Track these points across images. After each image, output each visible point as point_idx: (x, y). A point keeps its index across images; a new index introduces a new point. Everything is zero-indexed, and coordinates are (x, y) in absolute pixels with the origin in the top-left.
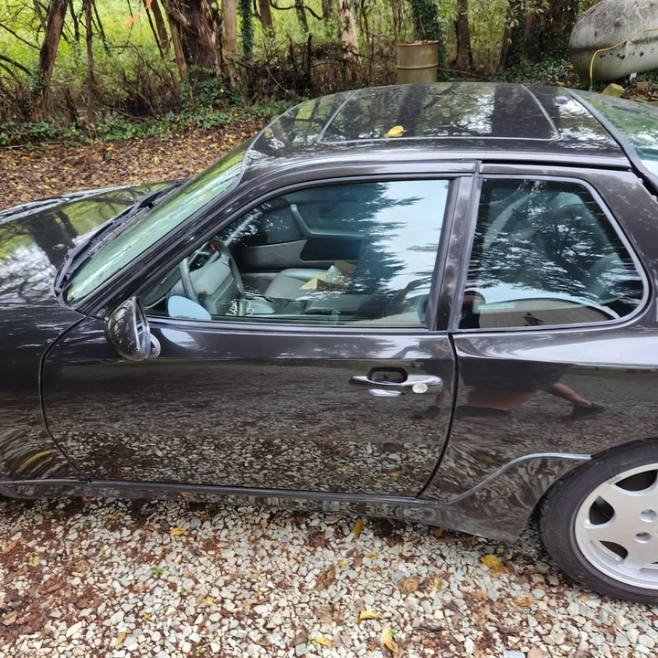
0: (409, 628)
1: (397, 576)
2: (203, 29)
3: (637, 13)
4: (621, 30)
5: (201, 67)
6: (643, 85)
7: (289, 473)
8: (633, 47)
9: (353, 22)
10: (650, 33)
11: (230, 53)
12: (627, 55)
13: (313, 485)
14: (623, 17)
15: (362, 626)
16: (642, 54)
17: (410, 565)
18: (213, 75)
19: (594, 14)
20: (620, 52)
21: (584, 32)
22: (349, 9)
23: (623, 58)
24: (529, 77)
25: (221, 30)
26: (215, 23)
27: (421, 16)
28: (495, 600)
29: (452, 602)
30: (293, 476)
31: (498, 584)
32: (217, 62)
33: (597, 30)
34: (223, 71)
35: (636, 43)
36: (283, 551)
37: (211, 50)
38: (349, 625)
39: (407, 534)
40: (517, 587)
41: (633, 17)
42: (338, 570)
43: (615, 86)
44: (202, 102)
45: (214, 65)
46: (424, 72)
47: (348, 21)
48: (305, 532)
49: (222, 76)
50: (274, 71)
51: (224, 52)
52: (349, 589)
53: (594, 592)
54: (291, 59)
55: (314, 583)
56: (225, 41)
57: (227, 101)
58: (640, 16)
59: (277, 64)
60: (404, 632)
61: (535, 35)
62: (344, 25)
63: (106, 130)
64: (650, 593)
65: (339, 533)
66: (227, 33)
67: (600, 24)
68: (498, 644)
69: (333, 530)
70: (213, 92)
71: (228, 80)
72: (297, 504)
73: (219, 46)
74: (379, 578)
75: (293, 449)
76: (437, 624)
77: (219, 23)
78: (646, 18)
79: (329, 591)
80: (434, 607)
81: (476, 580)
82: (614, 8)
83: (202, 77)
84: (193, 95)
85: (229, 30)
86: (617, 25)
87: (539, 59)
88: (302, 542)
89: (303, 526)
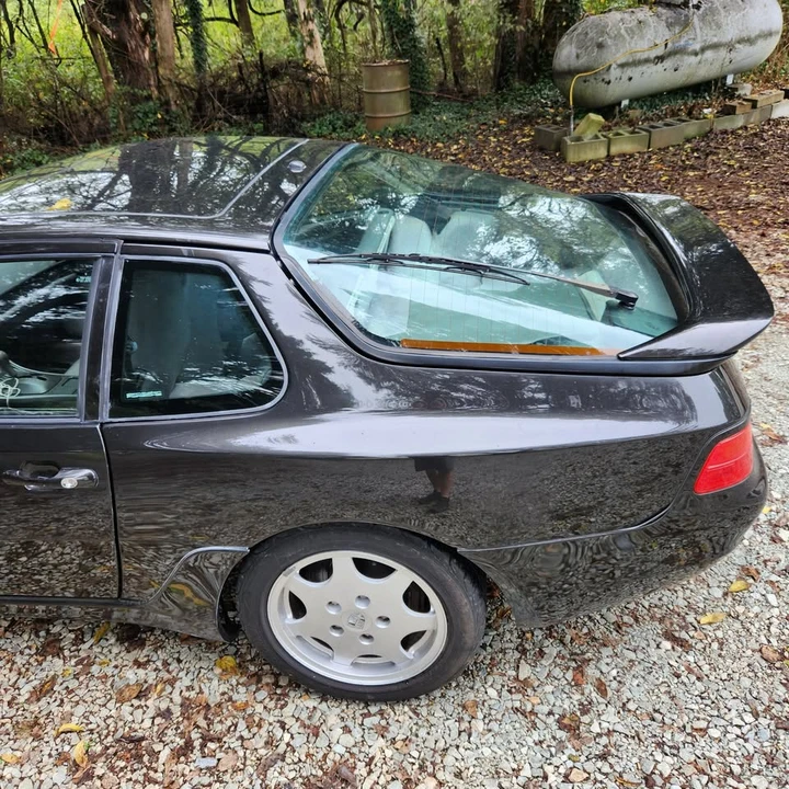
0: (110, 739)
1: (120, 684)
2: (133, 43)
3: (623, 31)
4: (605, 51)
5: (132, 88)
6: (635, 113)
7: (37, 577)
8: (619, 71)
9: (318, 36)
10: (639, 54)
11: (168, 72)
12: (613, 79)
13: (58, 589)
14: (606, 36)
15: (58, 740)
16: (630, 79)
17: (141, 672)
18: (149, 98)
19: (576, 33)
20: (605, 77)
21: (567, 53)
22: (313, 21)
23: (609, 83)
24: (520, 102)
25: (155, 45)
26: (148, 36)
27: (395, 30)
28: (212, 705)
29: (168, 710)
30: (40, 581)
31: (224, 688)
32: (152, 83)
33: (579, 51)
34: (159, 92)
35: (622, 66)
36: (8, 662)
37: (144, 69)
38: (46, 740)
39: (152, 638)
40: (242, 689)
41: (619, 36)
42: (60, 680)
43: (592, 116)
44: (136, 130)
45: (149, 85)
46: (394, 96)
47: (311, 35)
48: (42, 640)
49: (159, 99)
50: (222, 93)
51: (161, 71)
52: (62, 701)
53: (317, 692)
54: (241, 79)
55: (27, 696)
56: (162, 58)
57: (167, 128)
58: (626, 35)
59: (225, 85)
60: (102, 744)
61: (529, 53)
62: (307, 39)
63: (15, 163)
64: (360, 690)
65: (79, 640)
66: (162, 48)
67: (581, 45)
68: (195, 751)
69: (73, 636)
70: (148, 117)
71: (167, 103)
72: (36, 611)
73: (154, 65)
74: (101, 687)
75: (52, 550)
76: (140, 734)
77: (153, 37)
78: (632, 38)
79: (40, 703)
80: (145, 716)
81: (202, 685)
82: (597, 26)
83: (135, 100)
84: (125, 121)
85: (165, 45)
86: (600, 46)
87: (534, 81)
88: (33, 651)
89: (42, 633)
